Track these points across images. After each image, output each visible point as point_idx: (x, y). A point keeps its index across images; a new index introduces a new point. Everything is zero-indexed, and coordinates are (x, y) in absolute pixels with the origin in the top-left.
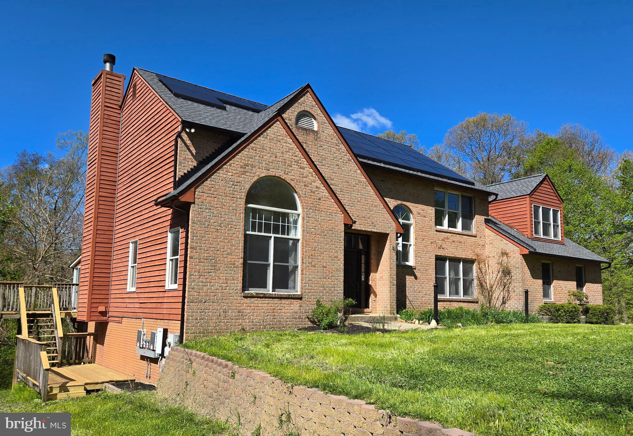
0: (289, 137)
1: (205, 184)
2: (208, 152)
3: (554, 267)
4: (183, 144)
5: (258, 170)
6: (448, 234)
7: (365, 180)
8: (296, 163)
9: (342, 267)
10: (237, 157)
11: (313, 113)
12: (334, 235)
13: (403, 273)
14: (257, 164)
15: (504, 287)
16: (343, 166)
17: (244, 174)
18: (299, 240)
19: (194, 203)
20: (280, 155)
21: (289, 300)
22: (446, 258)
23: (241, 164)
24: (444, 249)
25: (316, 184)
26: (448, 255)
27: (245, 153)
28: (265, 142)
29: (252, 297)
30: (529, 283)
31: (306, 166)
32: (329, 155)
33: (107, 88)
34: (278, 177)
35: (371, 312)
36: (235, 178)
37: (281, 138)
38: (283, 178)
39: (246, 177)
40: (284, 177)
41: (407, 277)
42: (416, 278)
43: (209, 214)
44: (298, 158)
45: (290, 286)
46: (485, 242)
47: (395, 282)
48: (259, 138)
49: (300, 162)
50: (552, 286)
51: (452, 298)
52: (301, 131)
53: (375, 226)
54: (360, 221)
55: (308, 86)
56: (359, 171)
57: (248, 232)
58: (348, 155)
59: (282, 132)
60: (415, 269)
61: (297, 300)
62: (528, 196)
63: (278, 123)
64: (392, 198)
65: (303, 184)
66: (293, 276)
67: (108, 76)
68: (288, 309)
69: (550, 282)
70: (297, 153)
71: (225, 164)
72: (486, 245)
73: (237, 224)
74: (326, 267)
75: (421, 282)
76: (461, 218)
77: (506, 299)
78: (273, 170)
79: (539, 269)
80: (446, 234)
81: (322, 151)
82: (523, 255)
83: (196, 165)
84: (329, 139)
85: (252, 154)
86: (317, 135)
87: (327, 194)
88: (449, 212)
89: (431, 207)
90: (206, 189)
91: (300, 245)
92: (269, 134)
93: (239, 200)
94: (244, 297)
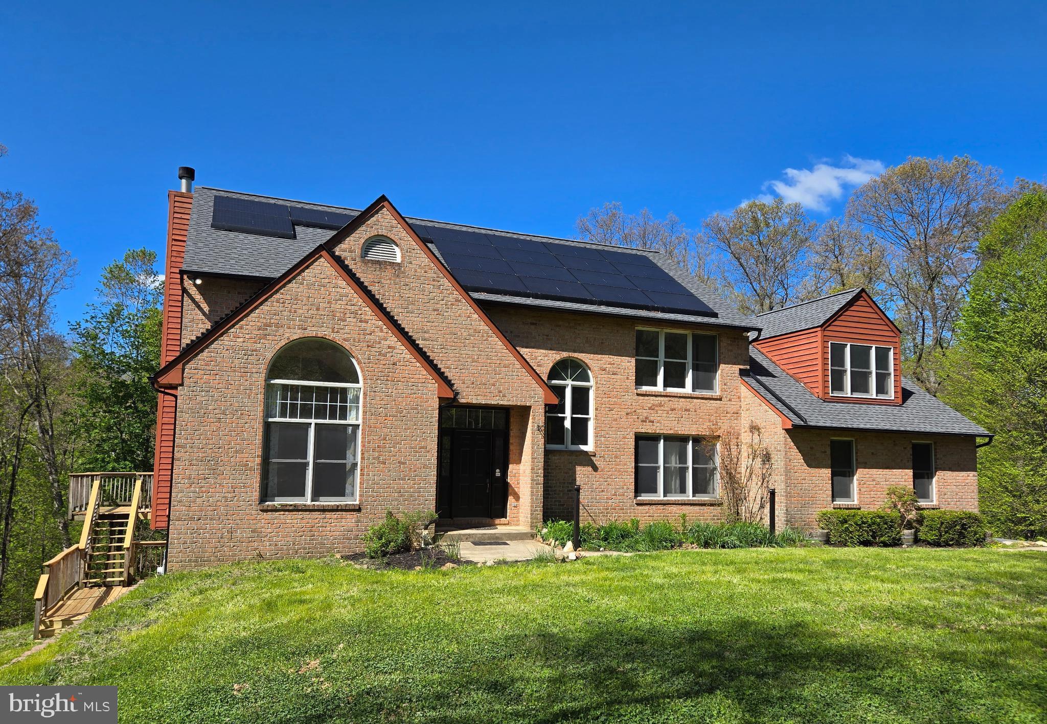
0: (340, 278)
1: (199, 357)
2: (229, 308)
3: (859, 447)
4: (190, 301)
5: (288, 331)
6: (662, 399)
7: (487, 328)
8: (352, 316)
9: (434, 461)
10: (252, 315)
11: (392, 237)
12: (419, 415)
13: (571, 463)
14: (285, 322)
15: (763, 482)
16: (447, 310)
17: (265, 338)
18: (359, 425)
19: (182, 385)
20: (326, 305)
21: (338, 513)
22: (660, 436)
23: (259, 324)
24: (653, 422)
25: (388, 342)
26: (662, 432)
27: (266, 308)
28: (299, 290)
29: (275, 510)
30: (800, 475)
31: (371, 318)
32: (421, 296)
33: (176, 215)
34: (322, 337)
35: (508, 524)
36: (249, 345)
37: (327, 280)
38: (330, 338)
39: (266, 342)
40: (331, 336)
41: (578, 468)
42: (595, 469)
43: (206, 398)
44: (357, 308)
45: (347, 491)
46: (740, 407)
47: (541, 480)
48: (290, 285)
49: (360, 312)
50: (855, 478)
51: (669, 498)
52: (370, 265)
53: (504, 396)
54: (476, 390)
55: (383, 198)
56: (476, 316)
57: (270, 420)
58: (455, 292)
59: (328, 273)
60: (595, 456)
61: (352, 513)
62: (819, 329)
63: (322, 260)
64: (551, 349)
65: (365, 344)
66: (351, 477)
67: (177, 199)
68: (336, 526)
69: (853, 471)
70: (355, 300)
71: (233, 326)
72: (742, 412)
73: (252, 409)
74: (404, 463)
75: (606, 476)
76: (691, 370)
77: (764, 501)
78: (313, 329)
79: (825, 452)
80: (659, 398)
81: (408, 292)
82: (786, 430)
83: (209, 328)
84: (420, 272)
85: (277, 309)
86: (399, 269)
87: (408, 356)
88: (665, 362)
89: (627, 358)
90: (202, 364)
91: (360, 433)
92: (307, 278)
93: (255, 375)
94: (261, 510)
